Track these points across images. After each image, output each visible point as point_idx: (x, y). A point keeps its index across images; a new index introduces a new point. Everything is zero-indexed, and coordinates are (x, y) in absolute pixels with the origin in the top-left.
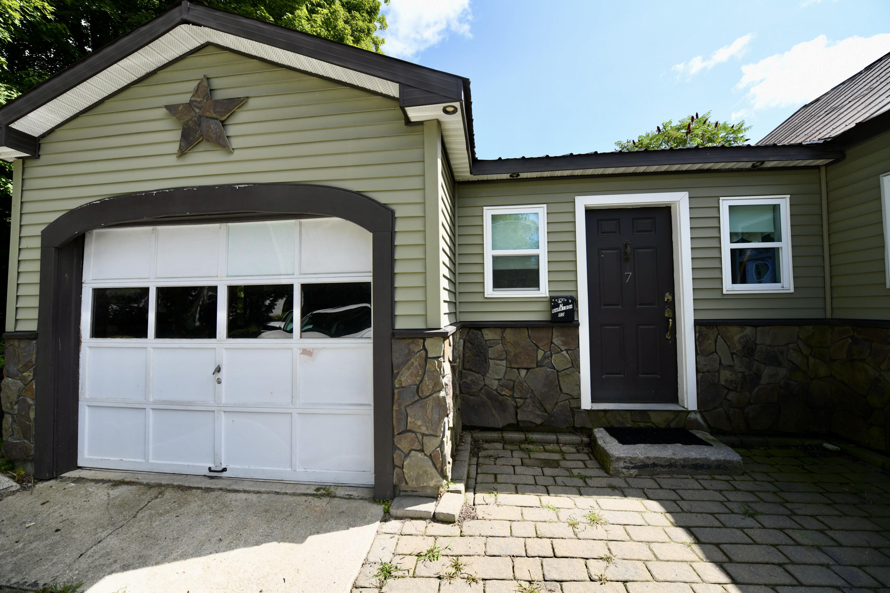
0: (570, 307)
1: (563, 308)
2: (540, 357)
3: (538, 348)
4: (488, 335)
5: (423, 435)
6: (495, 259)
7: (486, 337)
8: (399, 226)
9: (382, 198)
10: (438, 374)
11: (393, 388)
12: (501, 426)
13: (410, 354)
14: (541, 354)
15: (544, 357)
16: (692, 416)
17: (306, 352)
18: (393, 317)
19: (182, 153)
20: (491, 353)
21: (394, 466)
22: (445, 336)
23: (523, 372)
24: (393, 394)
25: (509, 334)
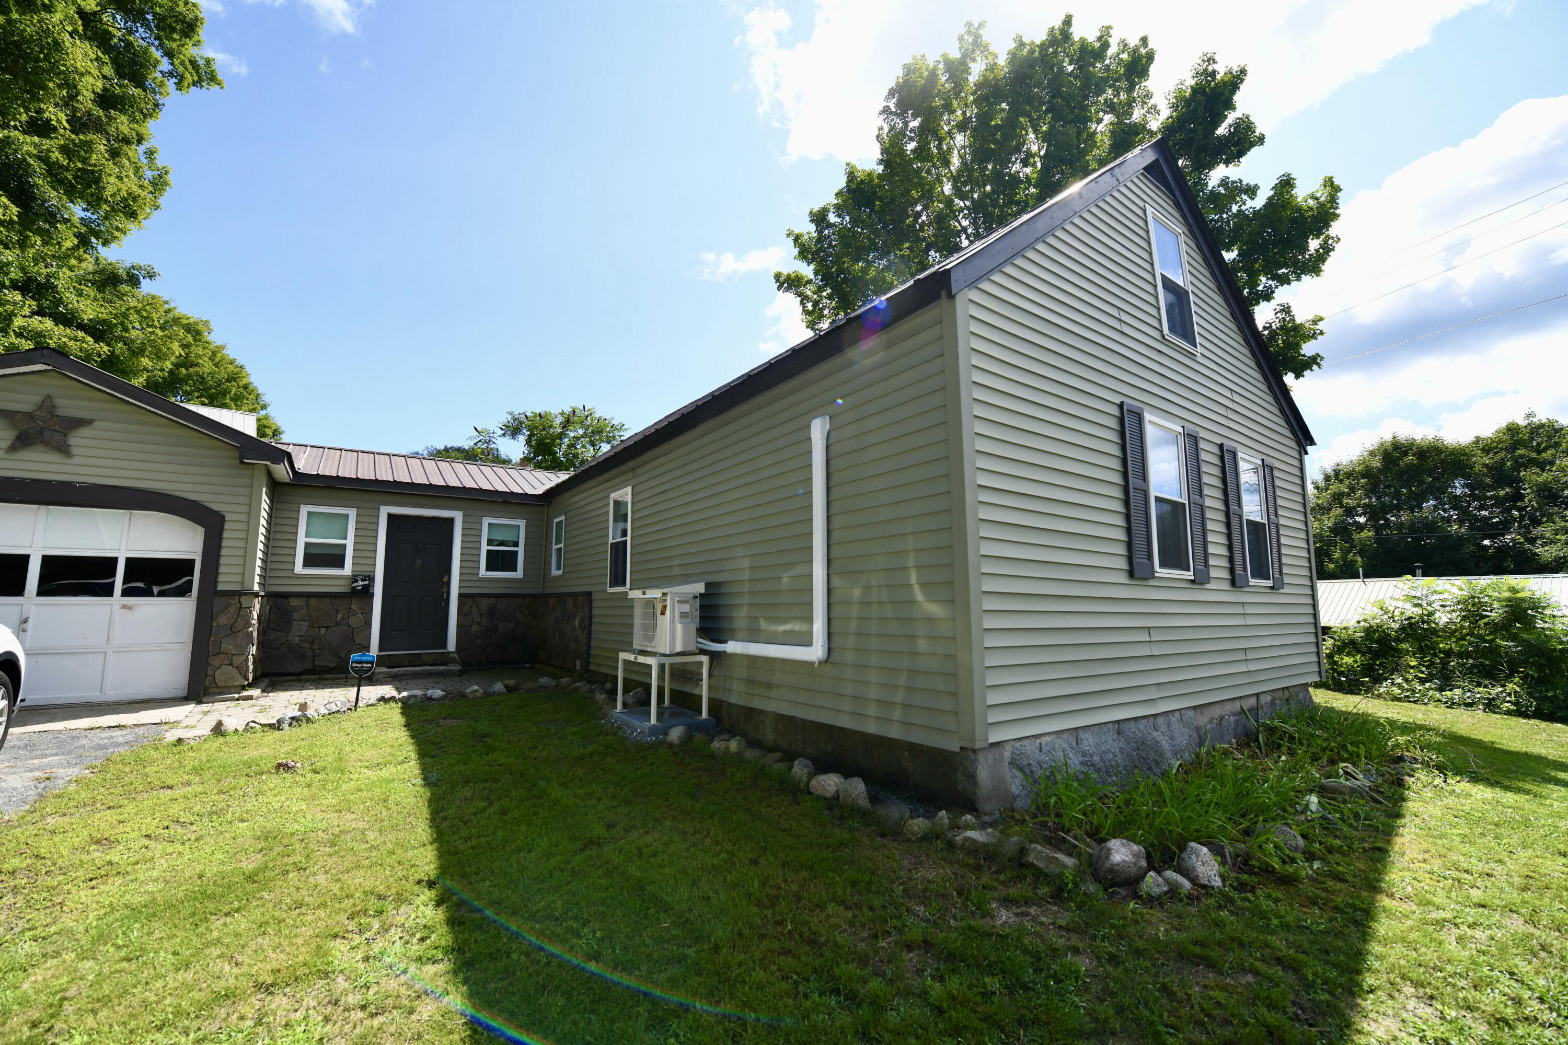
0: (367, 582)
1: (361, 583)
2: (339, 619)
3: (338, 612)
4: (294, 602)
5: (233, 655)
6: (307, 545)
7: (292, 604)
8: (227, 526)
9: (215, 507)
10: (250, 617)
11: (211, 627)
12: (298, 671)
13: (228, 605)
14: (340, 616)
15: (343, 619)
16: (452, 655)
17: (124, 607)
18: (216, 582)
19: (13, 448)
20: (295, 616)
21: (207, 676)
22: (256, 595)
23: (323, 630)
24: (211, 631)
25: (313, 602)
